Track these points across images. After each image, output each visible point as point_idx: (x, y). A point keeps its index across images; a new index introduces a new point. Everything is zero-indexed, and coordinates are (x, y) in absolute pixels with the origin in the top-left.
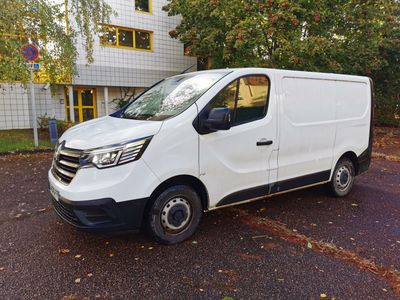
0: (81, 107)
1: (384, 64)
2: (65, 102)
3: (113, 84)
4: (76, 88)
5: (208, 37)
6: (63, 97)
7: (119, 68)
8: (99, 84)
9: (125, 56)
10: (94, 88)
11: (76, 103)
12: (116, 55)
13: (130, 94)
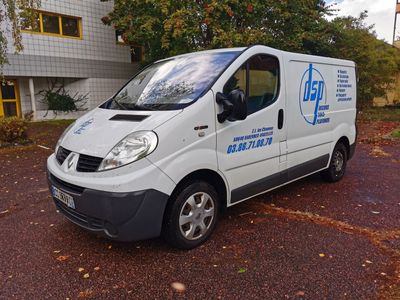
0: (1, 100)
3: (39, 75)
5: (145, 25)
7: (40, 56)
8: (23, 74)
9: (51, 43)
10: (15, 79)
12: (41, 42)
13: (59, 85)
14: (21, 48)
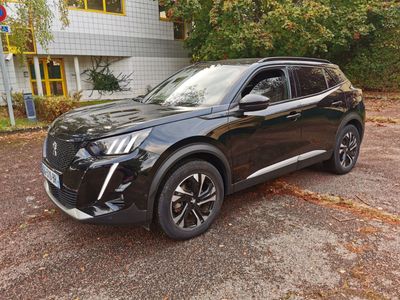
0: (48, 80)
1: (371, 28)
2: (29, 74)
3: (84, 54)
4: (42, 58)
6: (27, 69)
7: (85, 34)
9: (95, 21)
10: (60, 58)
11: (43, 76)
12: (85, 19)
13: (103, 64)
14: (67, 23)
